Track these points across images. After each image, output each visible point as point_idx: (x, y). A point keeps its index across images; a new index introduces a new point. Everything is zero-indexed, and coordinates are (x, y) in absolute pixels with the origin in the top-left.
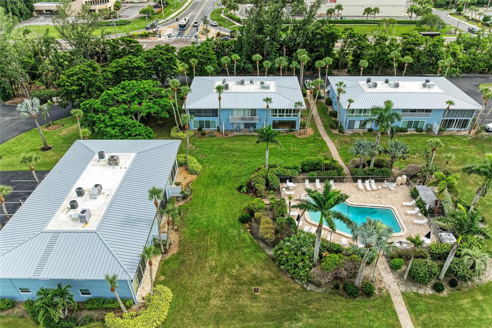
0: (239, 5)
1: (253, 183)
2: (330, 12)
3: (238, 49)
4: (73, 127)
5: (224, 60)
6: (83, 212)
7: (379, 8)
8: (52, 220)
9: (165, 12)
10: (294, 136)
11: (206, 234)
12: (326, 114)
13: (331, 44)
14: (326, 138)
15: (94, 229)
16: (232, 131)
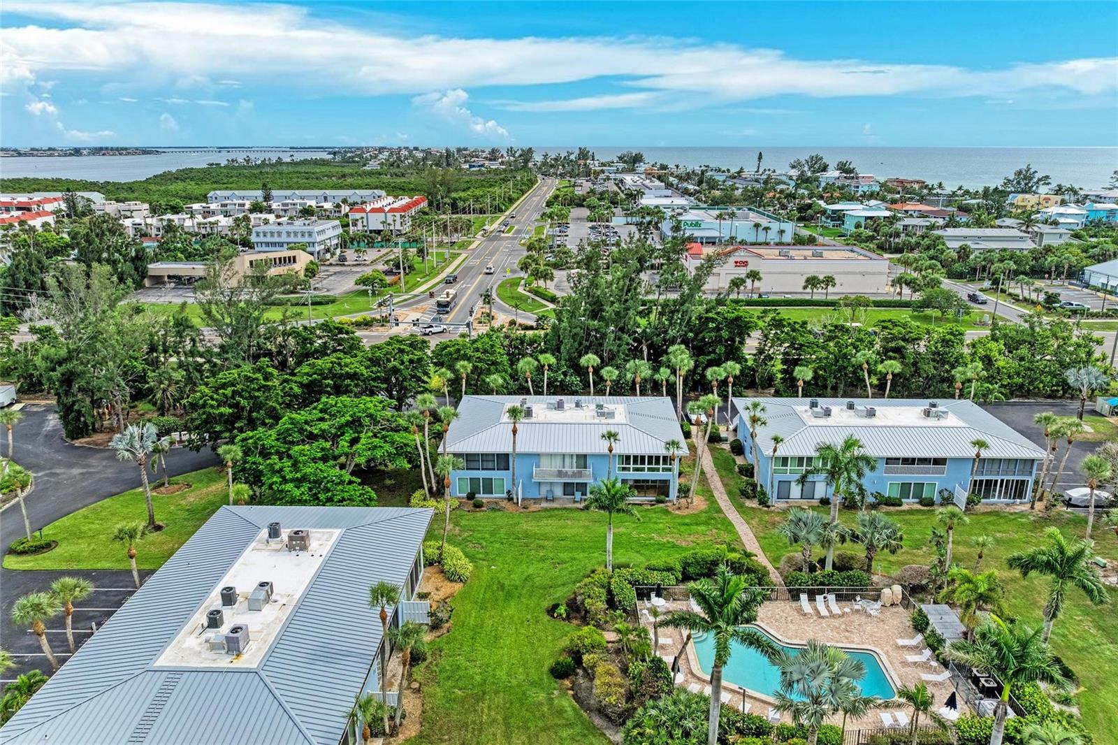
0: (554, 271)
1: (579, 598)
2: (736, 283)
3: (554, 346)
4: (210, 489)
5: (526, 365)
6: (235, 630)
7: (835, 276)
8: (169, 648)
9: (406, 283)
10: (666, 512)
11: (480, 698)
12: (731, 471)
13: (737, 339)
14: (733, 515)
15: (254, 666)
16: (537, 501)
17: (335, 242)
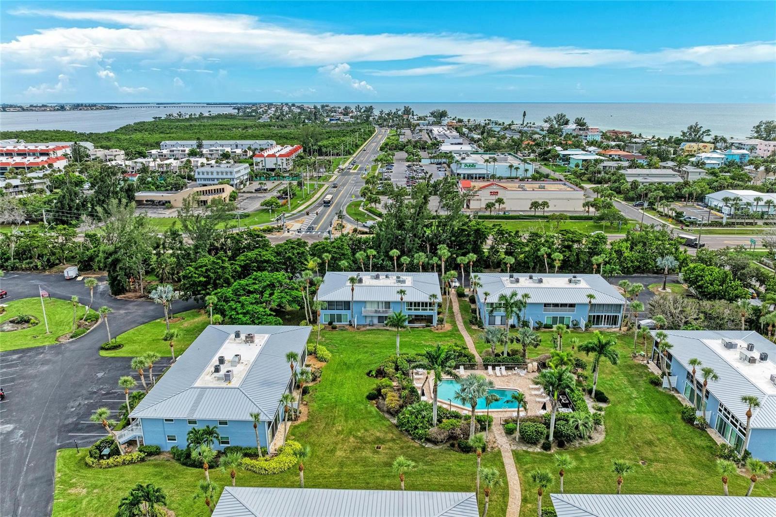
0: (380, 197)
1: (382, 368)
2: (489, 206)
3: (377, 244)
4: (195, 320)
5: (360, 255)
6: (227, 372)
7: (548, 201)
8: (198, 380)
9: (292, 204)
10: (431, 331)
11: (334, 407)
12: (467, 311)
14: (464, 333)
15: (237, 386)
16: (364, 326)
17: (246, 177)
